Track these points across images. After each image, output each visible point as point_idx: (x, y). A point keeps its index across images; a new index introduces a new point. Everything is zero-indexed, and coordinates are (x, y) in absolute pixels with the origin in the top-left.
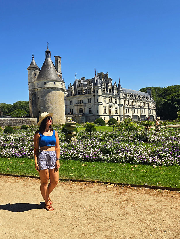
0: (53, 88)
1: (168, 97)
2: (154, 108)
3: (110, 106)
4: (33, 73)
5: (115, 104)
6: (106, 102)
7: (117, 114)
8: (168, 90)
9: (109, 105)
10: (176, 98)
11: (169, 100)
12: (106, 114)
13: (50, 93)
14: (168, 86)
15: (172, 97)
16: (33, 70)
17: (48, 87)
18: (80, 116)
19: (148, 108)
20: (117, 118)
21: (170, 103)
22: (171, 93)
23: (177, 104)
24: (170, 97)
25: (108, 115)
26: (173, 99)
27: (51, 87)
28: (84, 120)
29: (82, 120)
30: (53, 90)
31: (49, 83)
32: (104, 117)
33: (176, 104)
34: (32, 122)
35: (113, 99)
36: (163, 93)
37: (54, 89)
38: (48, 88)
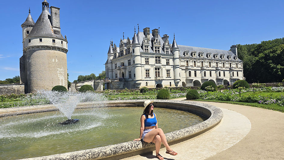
0: (38, 47)
1: (261, 55)
2: (241, 70)
3: (157, 69)
4: (25, 31)
5: (166, 65)
6: (150, 64)
7: (171, 77)
8: (262, 46)
9: (154, 66)
10: (271, 55)
11: (262, 58)
12: (151, 78)
13: (35, 54)
14: (263, 42)
15: (266, 55)
16: (25, 27)
17: (32, 45)
18: (115, 81)
19: (230, 70)
20: (170, 83)
21: (263, 62)
22: (265, 50)
23: (273, 62)
24: (263, 54)
25: (154, 79)
26: (267, 57)
27: (36, 45)
28: (122, 86)
29: (120, 86)
30: (39, 49)
31: (34, 40)
32: (147, 81)
33: (271, 64)
34: (16, 90)
35: (162, 59)
36: (256, 50)
37: (40, 47)
38: (33, 47)
